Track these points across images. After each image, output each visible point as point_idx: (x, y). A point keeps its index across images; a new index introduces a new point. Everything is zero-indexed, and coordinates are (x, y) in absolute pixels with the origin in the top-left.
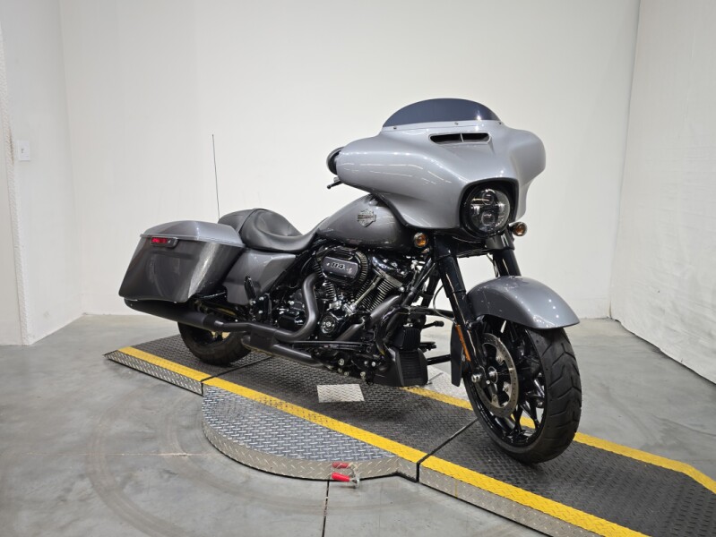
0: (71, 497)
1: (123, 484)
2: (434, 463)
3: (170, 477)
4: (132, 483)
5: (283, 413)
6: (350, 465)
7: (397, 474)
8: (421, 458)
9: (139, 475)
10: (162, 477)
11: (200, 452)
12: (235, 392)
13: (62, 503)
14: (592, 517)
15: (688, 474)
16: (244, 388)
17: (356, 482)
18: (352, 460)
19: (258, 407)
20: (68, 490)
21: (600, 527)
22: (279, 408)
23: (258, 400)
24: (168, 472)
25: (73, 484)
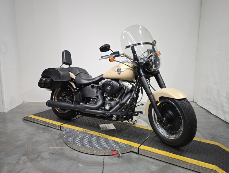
0: (20, 162)
1: (37, 157)
2: (143, 147)
3: (53, 155)
4: (40, 157)
5: (91, 134)
6: (116, 150)
7: (132, 152)
8: (139, 146)
9: (42, 154)
10: (50, 155)
11: (62, 147)
12: (73, 128)
13: (18, 164)
14: (195, 160)
15: (218, 145)
16: (75, 127)
17: (119, 155)
18: (117, 148)
19: (82, 133)
20: (20, 160)
21: (198, 163)
22: (89, 133)
23: (81, 131)
24: (52, 153)
25: (21, 158)
